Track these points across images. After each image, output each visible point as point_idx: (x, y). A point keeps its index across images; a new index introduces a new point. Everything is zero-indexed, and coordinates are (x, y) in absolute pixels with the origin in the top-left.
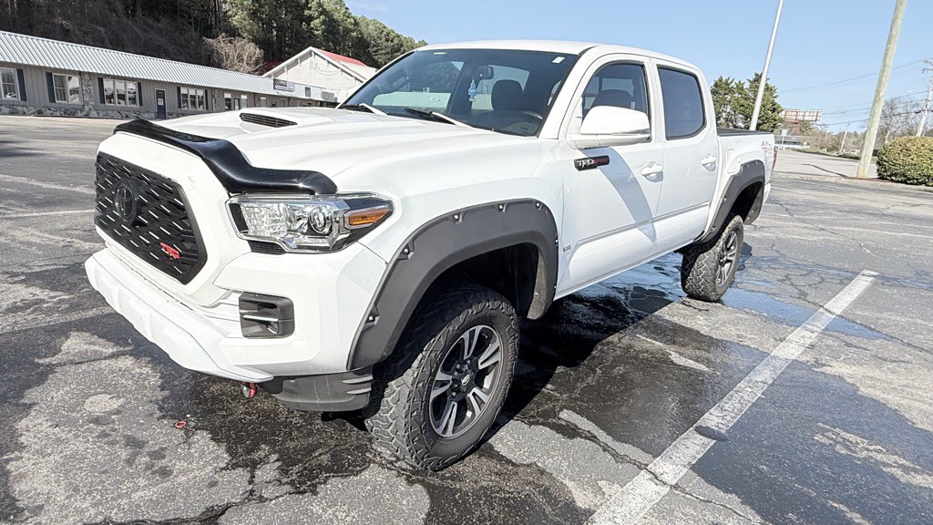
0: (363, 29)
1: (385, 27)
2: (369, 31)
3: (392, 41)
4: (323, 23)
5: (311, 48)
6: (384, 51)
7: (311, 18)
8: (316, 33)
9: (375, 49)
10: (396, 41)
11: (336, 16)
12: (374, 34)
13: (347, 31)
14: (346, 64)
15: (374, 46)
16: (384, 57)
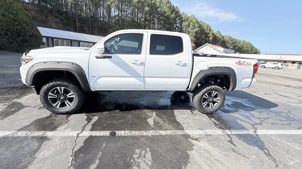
0: (225, 38)
1: (231, 37)
2: (226, 39)
3: (233, 41)
4: (213, 37)
5: (207, 44)
6: (230, 44)
7: (209, 37)
8: (210, 40)
9: (227, 43)
10: (234, 41)
11: (217, 36)
12: (228, 39)
13: (220, 39)
14: (215, 47)
15: (227, 42)
16: (229, 45)
